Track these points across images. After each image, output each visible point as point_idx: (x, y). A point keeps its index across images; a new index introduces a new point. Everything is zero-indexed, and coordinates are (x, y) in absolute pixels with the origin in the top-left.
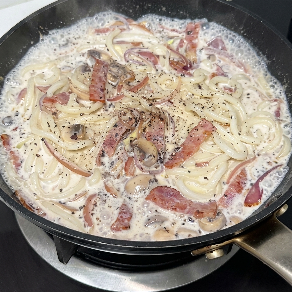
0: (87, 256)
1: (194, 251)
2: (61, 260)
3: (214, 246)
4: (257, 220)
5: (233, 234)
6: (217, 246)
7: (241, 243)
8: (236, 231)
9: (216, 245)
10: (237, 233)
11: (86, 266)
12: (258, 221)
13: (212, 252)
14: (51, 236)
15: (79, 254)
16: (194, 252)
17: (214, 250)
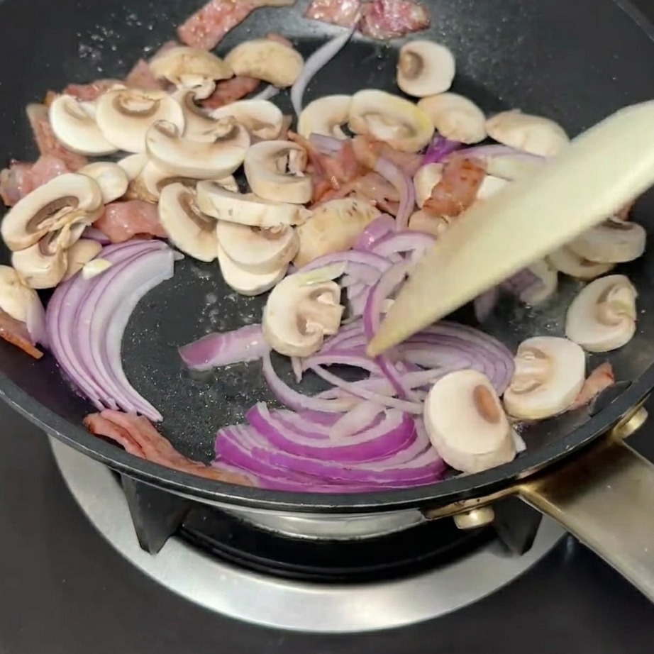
2: (145, 547)
3: (472, 502)
4: (569, 448)
5: (514, 478)
6: (478, 501)
8: (520, 472)
9: (477, 499)
10: (523, 475)
12: (571, 449)
13: (468, 513)
17: (473, 510)
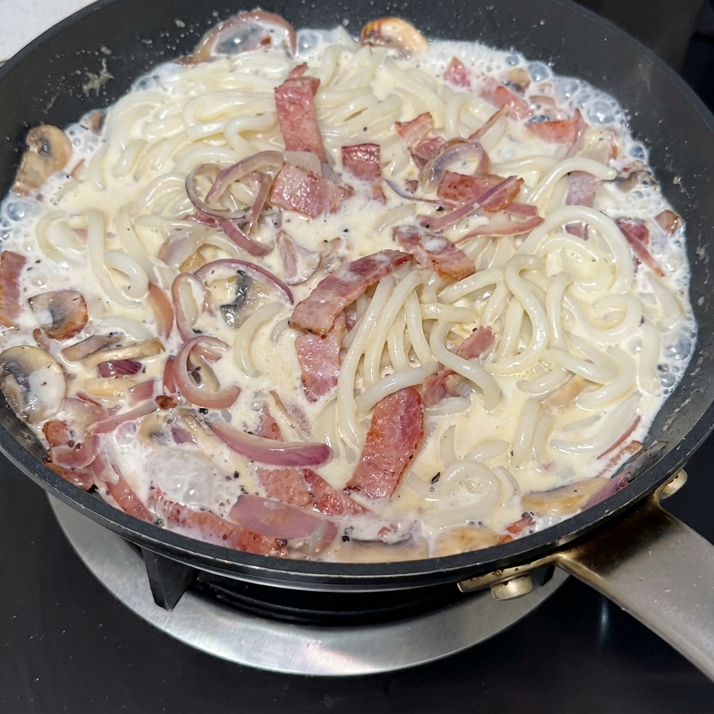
0: (221, 592)
1: (463, 582)
2: (160, 602)
3: (511, 571)
5: (553, 544)
7: (570, 562)
8: (560, 539)
9: (515, 568)
10: (562, 542)
11: (221, 615)
13: (506, 583)
14: (138, 550)
15: (201, 588)
16: (465, 582)
17: (511, 580)
